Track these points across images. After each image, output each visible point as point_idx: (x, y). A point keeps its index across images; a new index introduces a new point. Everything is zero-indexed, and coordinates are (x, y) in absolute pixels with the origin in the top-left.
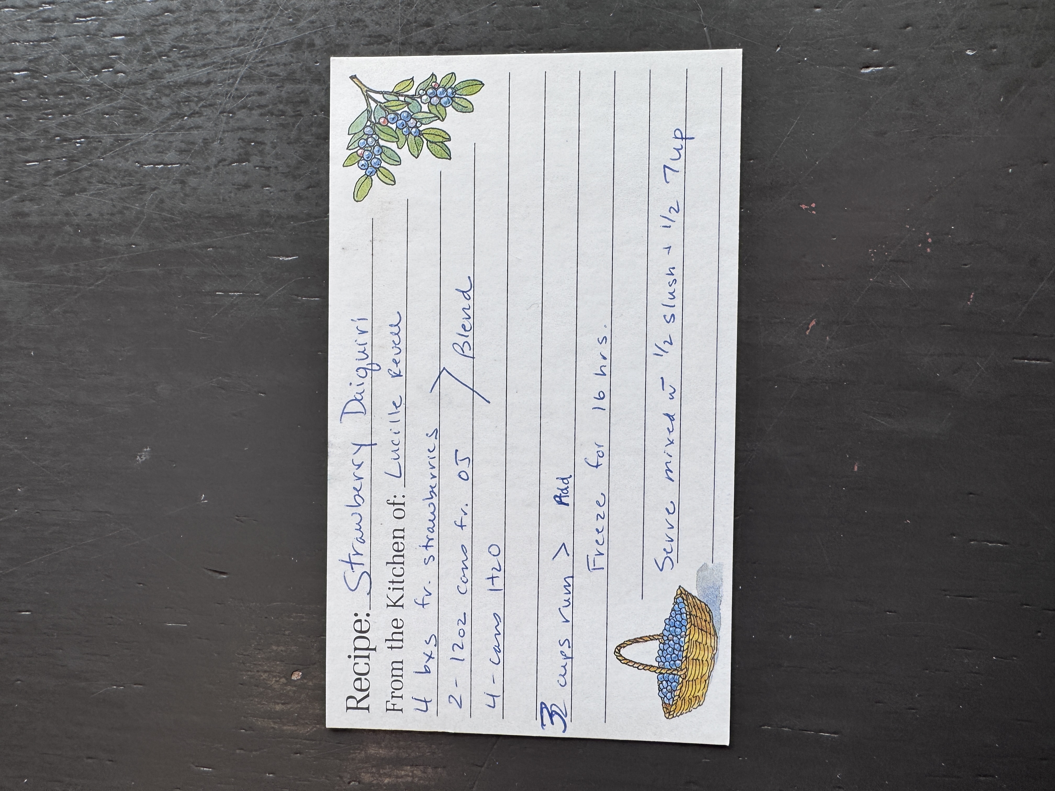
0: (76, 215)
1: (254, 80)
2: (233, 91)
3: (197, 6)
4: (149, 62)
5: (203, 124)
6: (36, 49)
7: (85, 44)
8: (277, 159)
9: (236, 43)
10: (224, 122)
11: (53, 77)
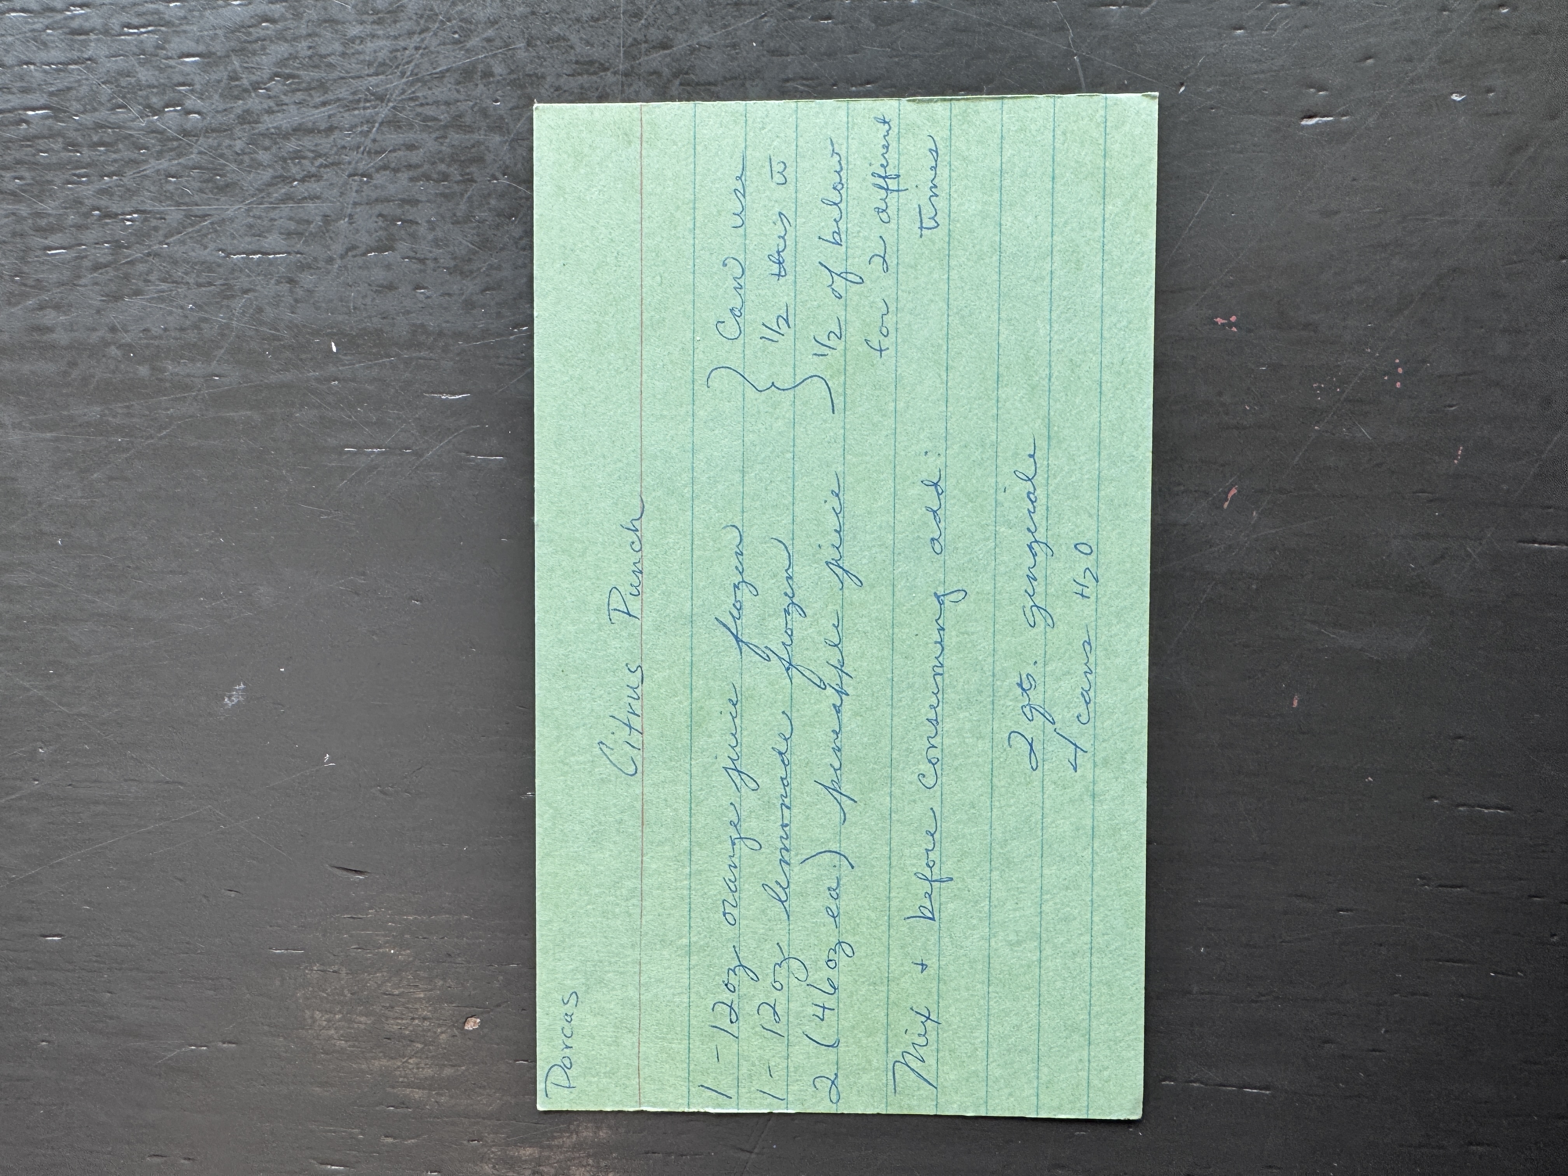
0: (127, 331)
1: (400, 127)
2: (368, 142)
3: (312, 14)
4: (238, 98)
5: (321, 193)
6: (62, 74)
7: (139, 69)
8: (438, 246)
9: (372, 71)
10: (354, 189)
11: (88, 119)
